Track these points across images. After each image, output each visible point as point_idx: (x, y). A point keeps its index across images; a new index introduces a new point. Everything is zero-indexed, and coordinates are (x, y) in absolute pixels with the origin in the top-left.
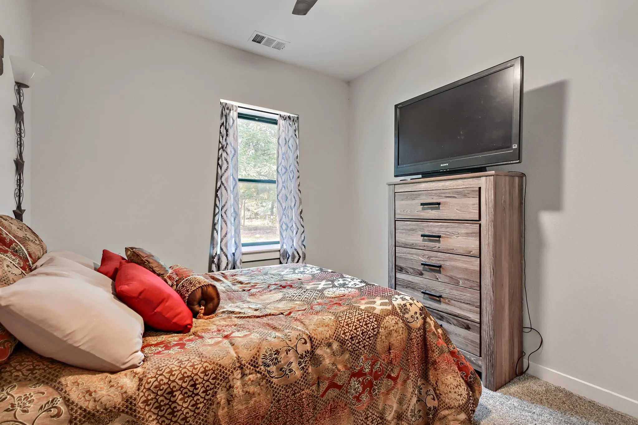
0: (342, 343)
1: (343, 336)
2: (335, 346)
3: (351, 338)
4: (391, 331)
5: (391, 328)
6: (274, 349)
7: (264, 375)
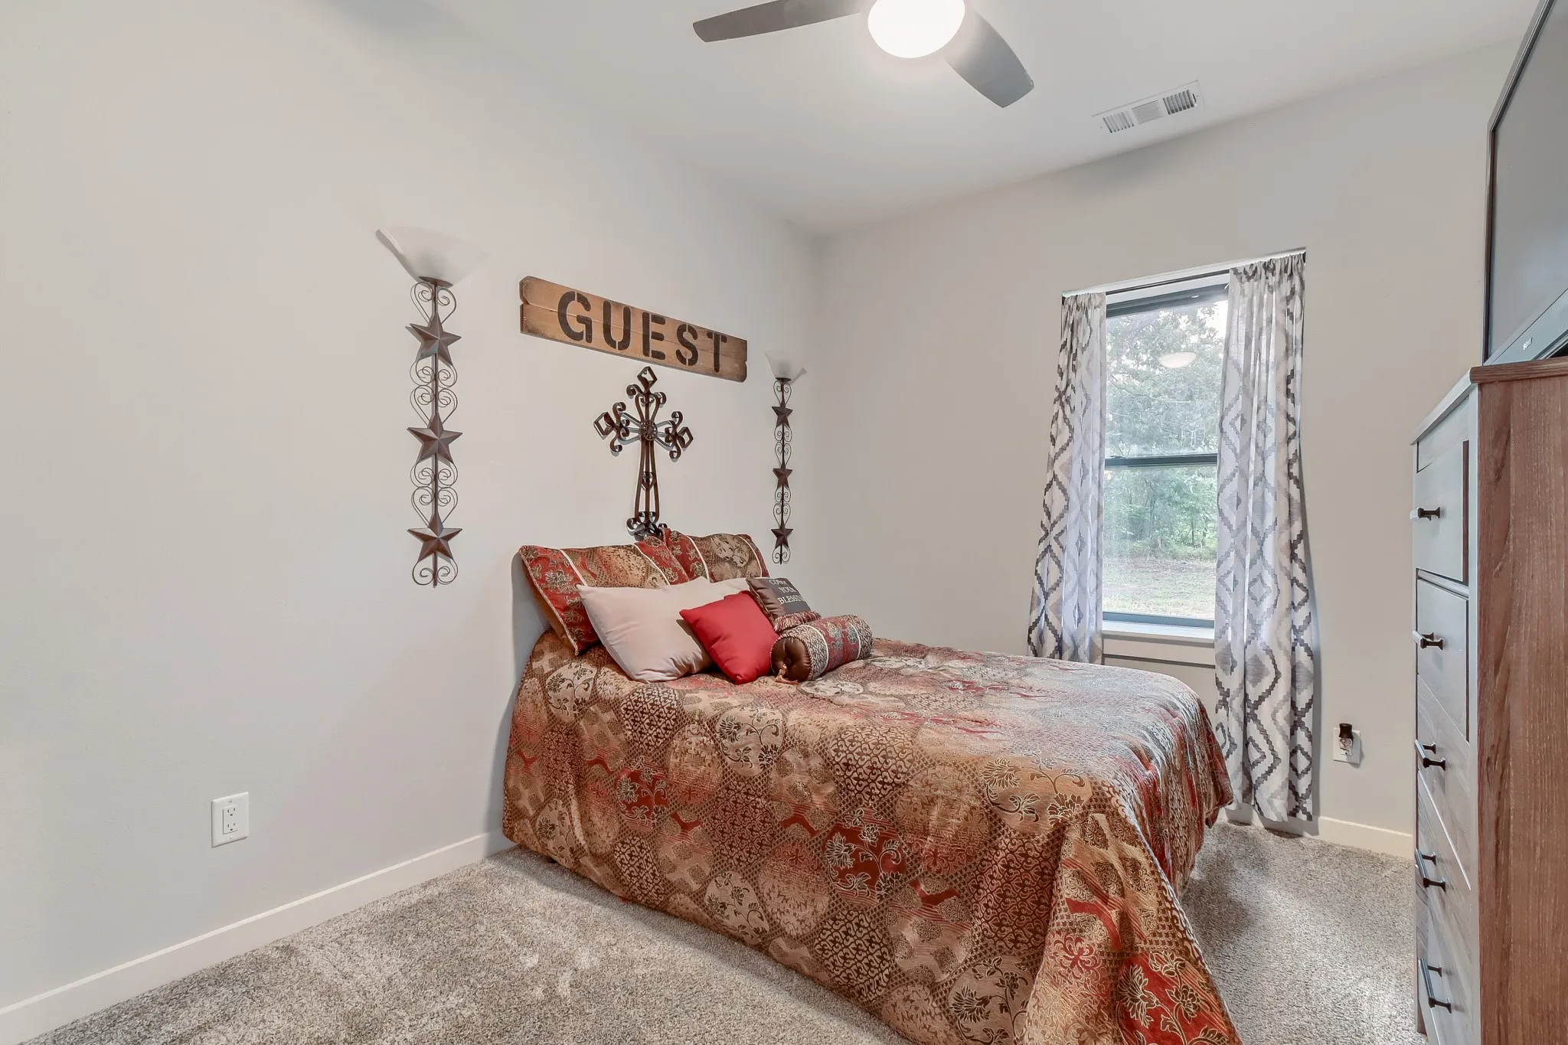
0: (828, 764)
1: (834, 754)
2: (816, 762)
3: (847, 765)
4: (937, 797)
5: (939, 792)
6: (736, 721)
7: (717, 745)
